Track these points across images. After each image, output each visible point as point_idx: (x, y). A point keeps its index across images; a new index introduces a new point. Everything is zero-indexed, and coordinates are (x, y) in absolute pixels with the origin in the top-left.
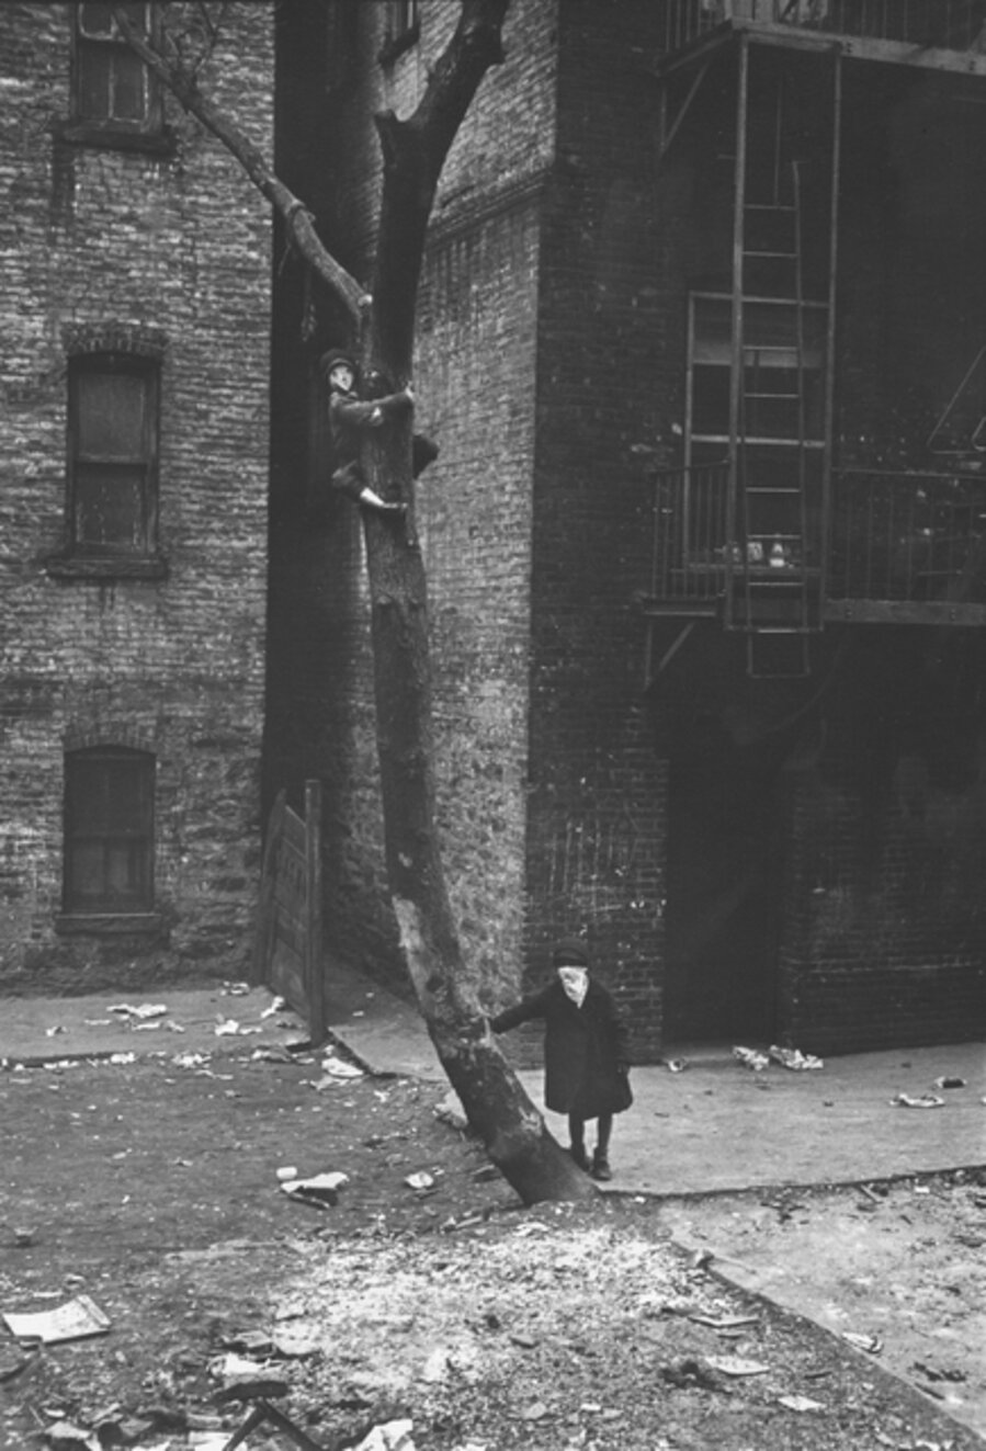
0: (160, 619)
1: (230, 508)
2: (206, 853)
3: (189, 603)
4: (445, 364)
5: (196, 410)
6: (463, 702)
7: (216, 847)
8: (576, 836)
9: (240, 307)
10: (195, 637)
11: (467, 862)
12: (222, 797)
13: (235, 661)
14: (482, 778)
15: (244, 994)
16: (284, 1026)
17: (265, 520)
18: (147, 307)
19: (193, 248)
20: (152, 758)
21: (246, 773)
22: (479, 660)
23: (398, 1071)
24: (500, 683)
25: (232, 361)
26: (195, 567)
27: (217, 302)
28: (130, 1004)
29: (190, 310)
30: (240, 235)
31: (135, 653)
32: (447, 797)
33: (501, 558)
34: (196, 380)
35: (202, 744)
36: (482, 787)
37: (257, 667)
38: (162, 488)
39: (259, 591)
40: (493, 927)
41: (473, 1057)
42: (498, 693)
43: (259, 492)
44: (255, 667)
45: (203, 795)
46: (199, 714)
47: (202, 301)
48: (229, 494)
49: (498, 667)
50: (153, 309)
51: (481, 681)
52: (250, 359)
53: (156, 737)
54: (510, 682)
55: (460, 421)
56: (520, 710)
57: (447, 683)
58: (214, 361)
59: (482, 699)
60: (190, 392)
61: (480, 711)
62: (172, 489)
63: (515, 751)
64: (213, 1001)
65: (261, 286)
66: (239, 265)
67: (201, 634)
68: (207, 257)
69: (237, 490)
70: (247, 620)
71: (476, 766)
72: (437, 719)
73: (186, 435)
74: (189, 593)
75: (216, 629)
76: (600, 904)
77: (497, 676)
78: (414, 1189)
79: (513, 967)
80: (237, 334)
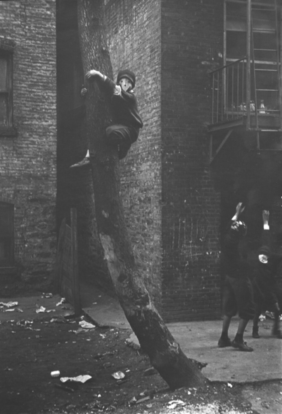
0: (15, 152)
1: (42, 109)
2: (35, 243)
3: (26, 146)
4: (123, 43)
5: (27, 71)
6: (134, 175)
7: (39, 240)
8: (183, 225)
9: (44, 32)
10: (29, 159)
11: (137, 239)
12: (41, 221)
13: (44, 168)
14: (142, 204)
15: (51, 297)
16: (64, 309)
17: (55, 114)
18: (7, 31)
19: (25, 9)
20: (13, 206)
21: (50, 212)
22: (140, 156)
23: (110, 325)
24: (149, 163)
25: (41, 53)
26: (28, 132)
27: (35, 30)
28: (4, 302)
29: (24, 33)
30: (43, 5)
31: (5, 165)
32: (128, 215)
33: (148, 112)
34: (27, 60)
35: (32, 201)
36: (143, 207)
37: (54, 171)
38: (14, 101)
39: (54, 142)
40: (149, 265)
41: (143, 315)
42: (148, 167)
43: (52, 103)
44: (52, 170)
45: (33, 220)
46: (30, 189)
47: (29, 30)
48: (41, 104)
49: (148, 157)
50: (9, 32)
51: (141, 164)
52: (48, 52)
53: (14, 198)
54: (153, 162)
55: (130, 63)
56: (158, 172)
57: (127, 169)
58: (34, 53)
59: (141, 172)
60: (25, 65)
61: (142, 177)
62: (18, 102)
63: (157, 189)
64: (38, 300)
65: (52, 25)
66: (43, 16)
67: (31, 158)
68: (30, 13)
69: (44, 102)
70: (49, 153)
71: (140, 200)
72: (123, 184)
73: (23, 81)
74: (26, 142)
75: (37, 156)
76: (194, 253)
77: (148, 160)
78: (116, 380)
79: (158, 280)
80: (43, 43)
